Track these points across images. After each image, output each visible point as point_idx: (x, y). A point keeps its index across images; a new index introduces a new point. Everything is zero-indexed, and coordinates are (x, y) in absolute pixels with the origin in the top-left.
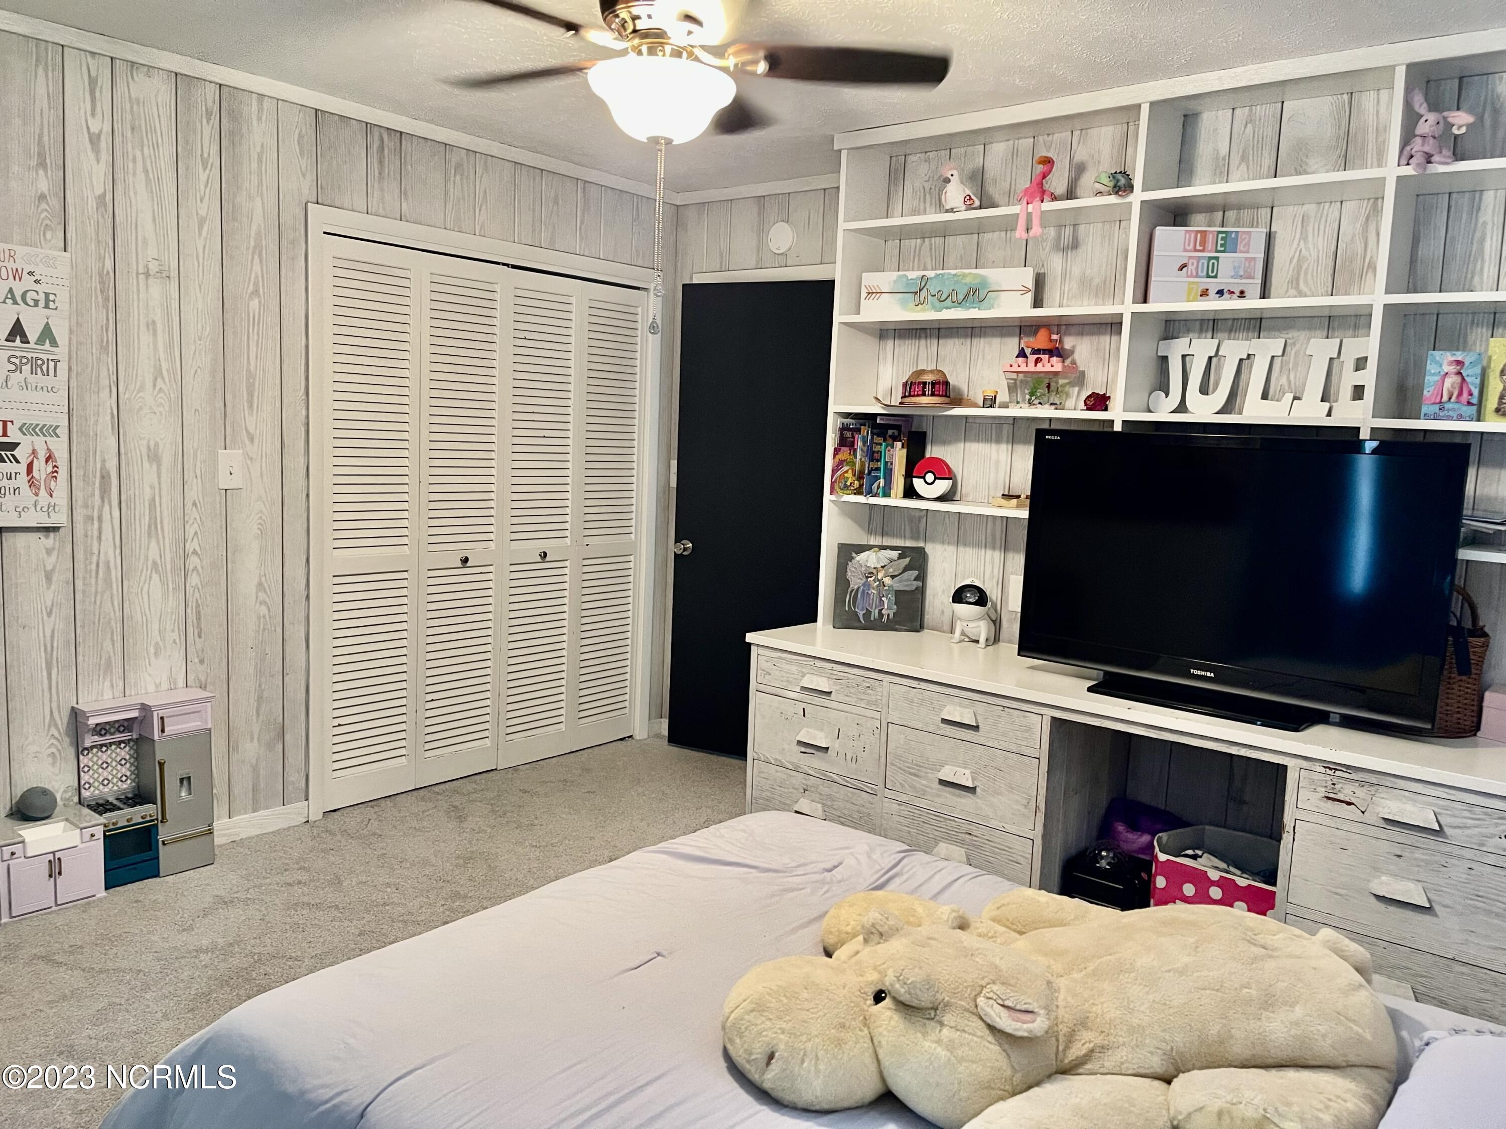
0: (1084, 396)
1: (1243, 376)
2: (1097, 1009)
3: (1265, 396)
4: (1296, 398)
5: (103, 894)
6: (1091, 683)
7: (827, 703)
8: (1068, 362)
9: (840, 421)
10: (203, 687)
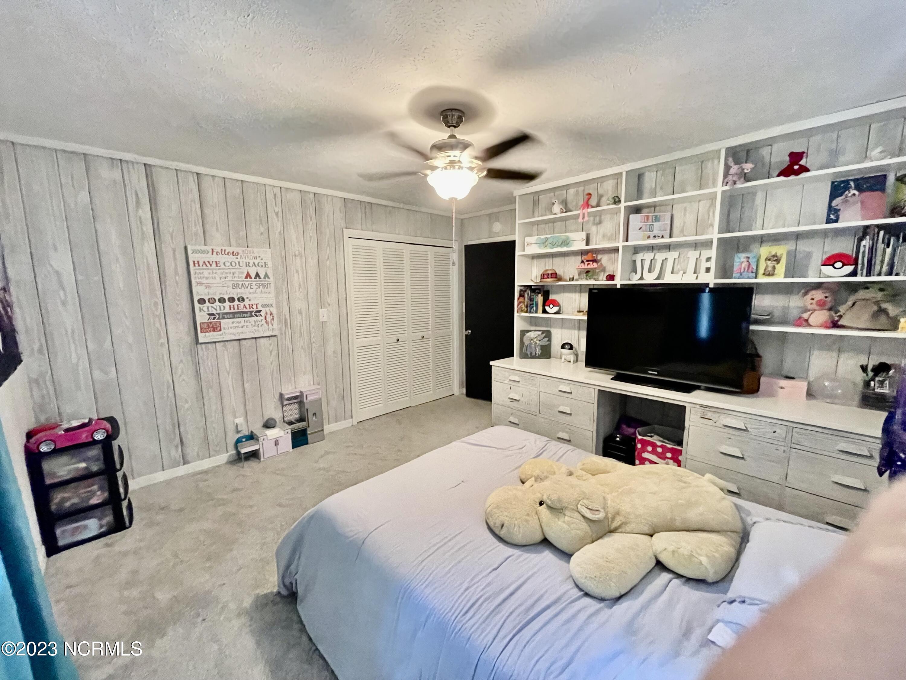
0: (605, 276)
1: (664, 266)
2: (623, 508)
3: (672, 273)
4: (684, 273)
5: (291, 450)
6: (613, 376)
7: (519, 385)
8: (599, 264)
9: (519, 288)
10: (319, 384)
